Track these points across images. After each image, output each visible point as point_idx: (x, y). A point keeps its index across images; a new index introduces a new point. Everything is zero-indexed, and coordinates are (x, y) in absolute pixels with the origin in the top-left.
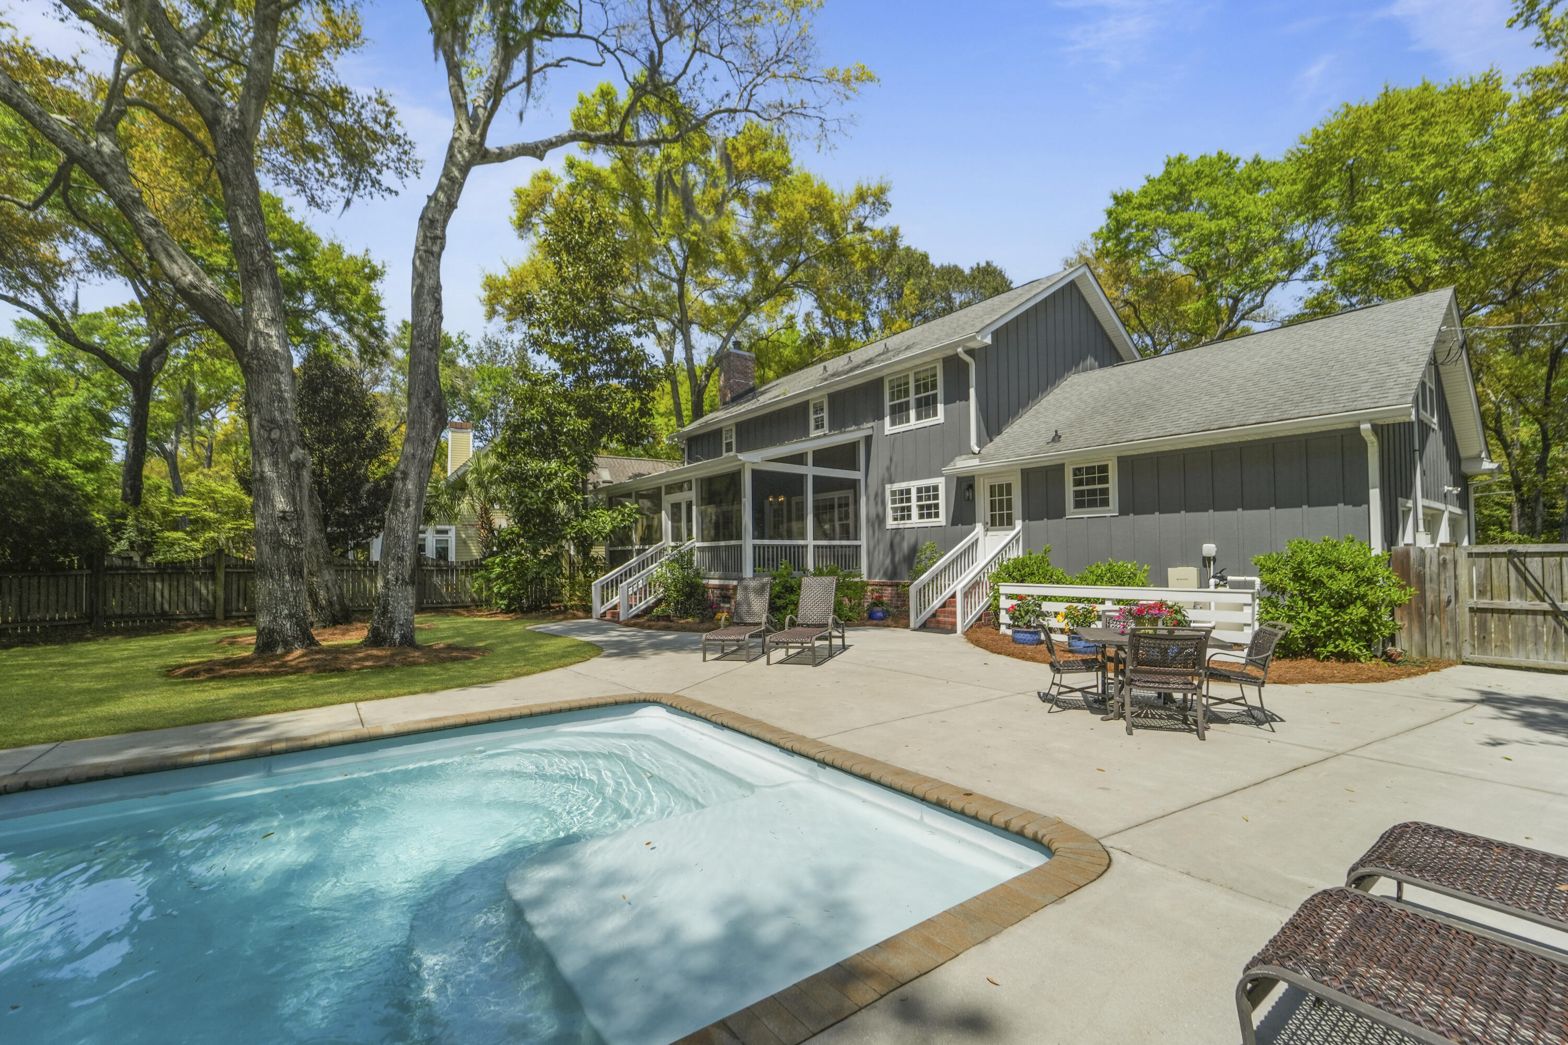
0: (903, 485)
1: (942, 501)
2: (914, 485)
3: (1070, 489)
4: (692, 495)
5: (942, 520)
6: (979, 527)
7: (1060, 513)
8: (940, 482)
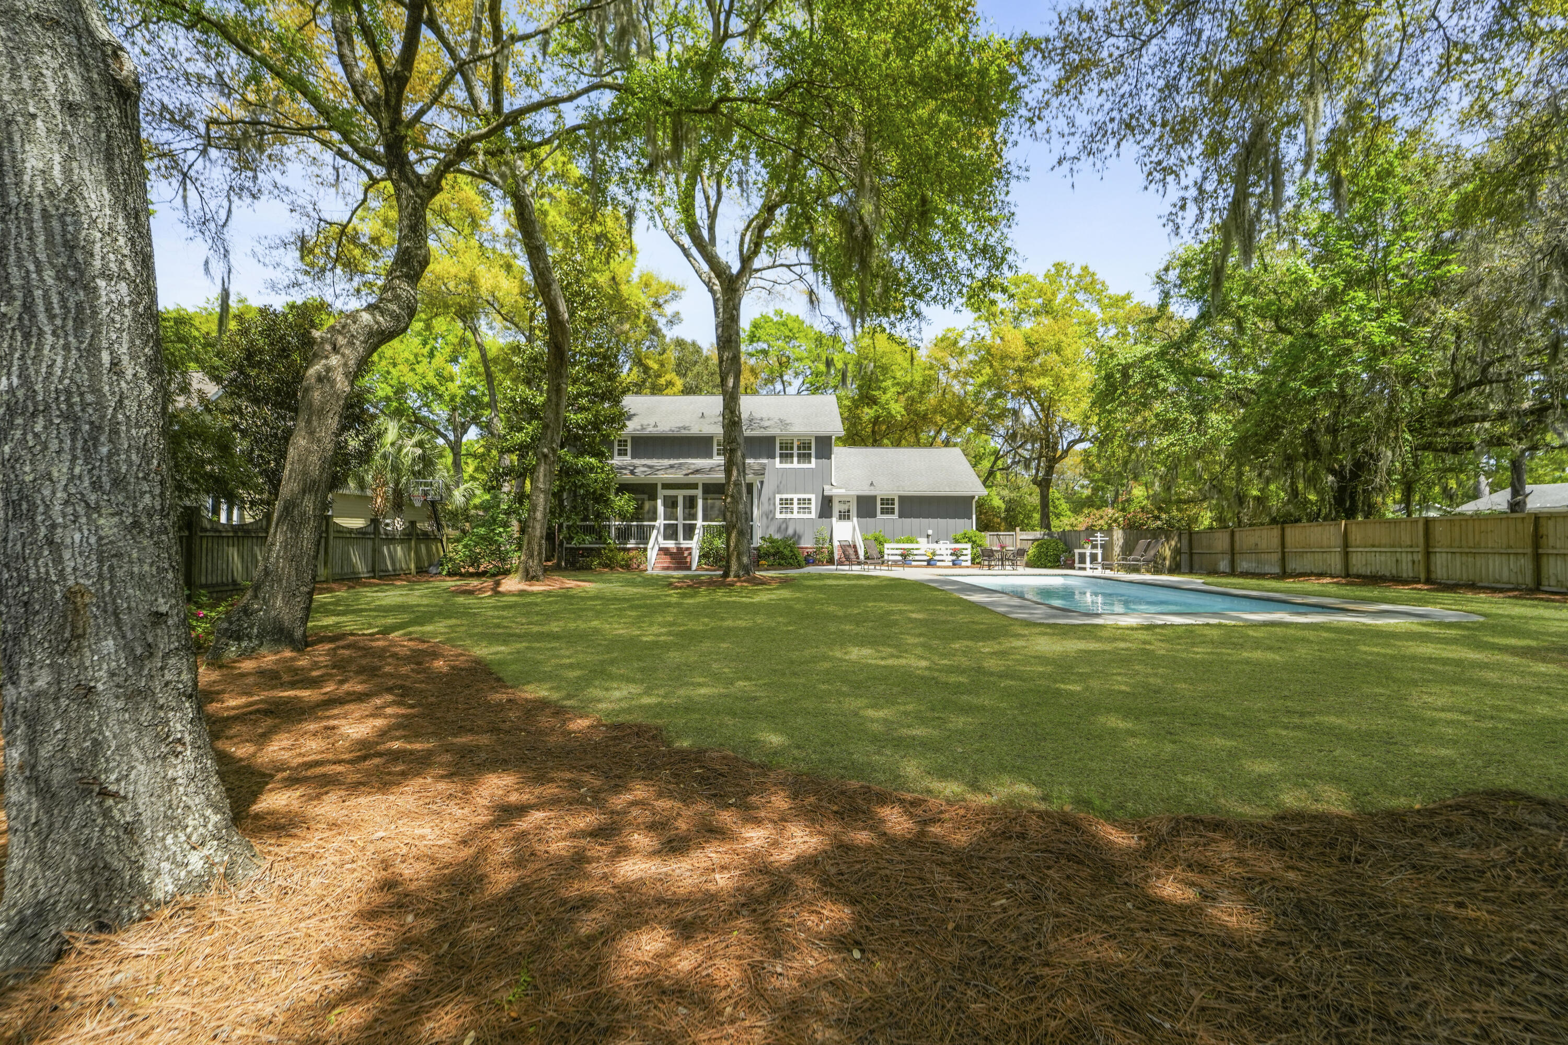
0: (789, 496)
1: (813, 506)
2: (795, 497)
3: (879, 507)
4: (699, 492)
5: (813, 515)
6: (834, 520)
7: (875, 516)
8: (813, 497)
